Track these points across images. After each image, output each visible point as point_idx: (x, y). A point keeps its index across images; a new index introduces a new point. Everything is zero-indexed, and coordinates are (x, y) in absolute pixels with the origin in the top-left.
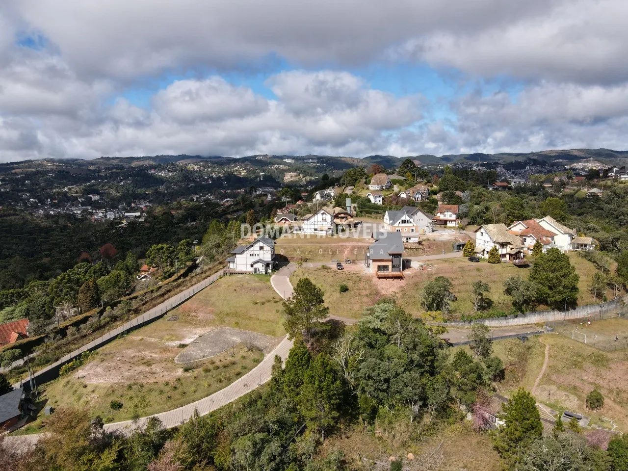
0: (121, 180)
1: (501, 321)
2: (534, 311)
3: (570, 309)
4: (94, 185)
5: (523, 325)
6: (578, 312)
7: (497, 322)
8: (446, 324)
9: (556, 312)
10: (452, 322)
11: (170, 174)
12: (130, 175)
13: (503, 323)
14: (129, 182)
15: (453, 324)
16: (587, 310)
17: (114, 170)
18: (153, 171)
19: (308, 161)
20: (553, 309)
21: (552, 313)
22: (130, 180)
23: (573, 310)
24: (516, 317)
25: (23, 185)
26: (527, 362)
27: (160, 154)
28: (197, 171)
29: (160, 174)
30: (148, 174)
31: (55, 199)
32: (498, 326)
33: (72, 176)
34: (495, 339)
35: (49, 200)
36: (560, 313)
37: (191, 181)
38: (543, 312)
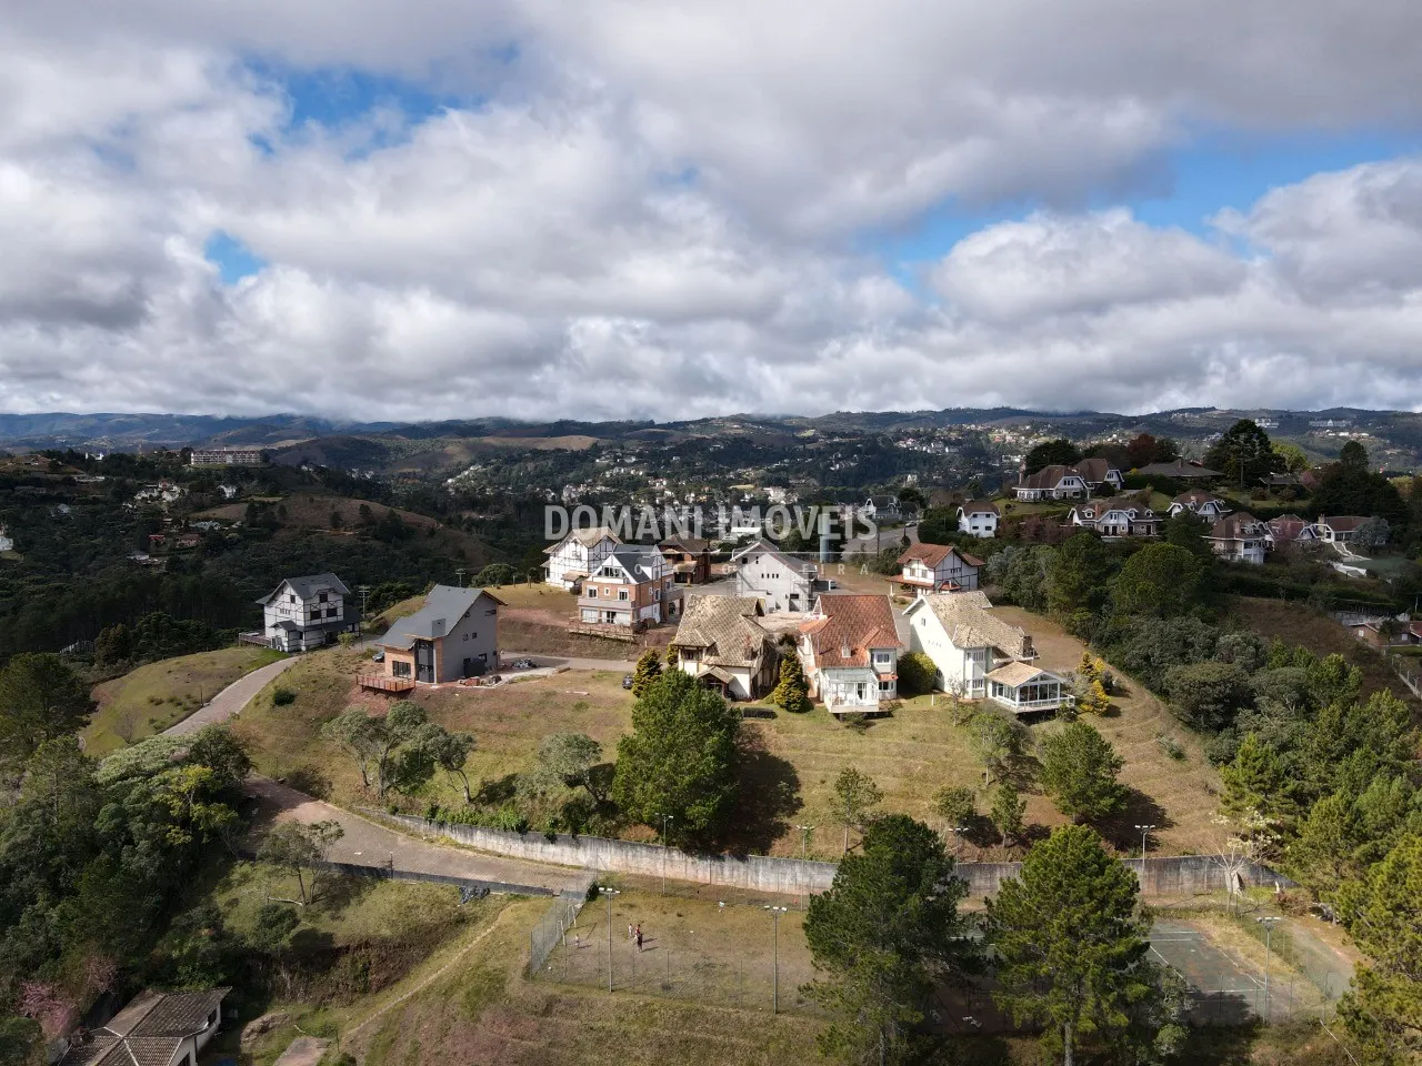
0: (838, 460)
1: (511, 842)
2: (610, 836)
3: (727, 858)
4: (784, 469)
5: (572, 867)
6: (757, 872)
7: (502, 842)
8: (394, 818)
9: (675, 854)
10: (407, 818)
11: (947, 450)
12: (859, 451)
13: (517, 848)
14: (852, 464)
15: (407, 821)
16: (789, 871)
17: (836, 440)
18: (909, 442)
19: (1322, 424)
20: (669, 844)
21: (662, 855)
22: (855, 461)
23: (736, 863)
24: (552, 839)
25: (668, 464)
26: (427, 954)
27: (954, 407)
28: (1010, 443)
29: (924, 449)
30: (898, 449)
31: (704, 493)
32: (505, 852)
33: (754, 450)
34: (401, 874)
35: (693, 495)
36: (690, 860)
37: (978, 466)
38: (633, 846)
